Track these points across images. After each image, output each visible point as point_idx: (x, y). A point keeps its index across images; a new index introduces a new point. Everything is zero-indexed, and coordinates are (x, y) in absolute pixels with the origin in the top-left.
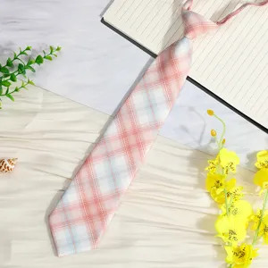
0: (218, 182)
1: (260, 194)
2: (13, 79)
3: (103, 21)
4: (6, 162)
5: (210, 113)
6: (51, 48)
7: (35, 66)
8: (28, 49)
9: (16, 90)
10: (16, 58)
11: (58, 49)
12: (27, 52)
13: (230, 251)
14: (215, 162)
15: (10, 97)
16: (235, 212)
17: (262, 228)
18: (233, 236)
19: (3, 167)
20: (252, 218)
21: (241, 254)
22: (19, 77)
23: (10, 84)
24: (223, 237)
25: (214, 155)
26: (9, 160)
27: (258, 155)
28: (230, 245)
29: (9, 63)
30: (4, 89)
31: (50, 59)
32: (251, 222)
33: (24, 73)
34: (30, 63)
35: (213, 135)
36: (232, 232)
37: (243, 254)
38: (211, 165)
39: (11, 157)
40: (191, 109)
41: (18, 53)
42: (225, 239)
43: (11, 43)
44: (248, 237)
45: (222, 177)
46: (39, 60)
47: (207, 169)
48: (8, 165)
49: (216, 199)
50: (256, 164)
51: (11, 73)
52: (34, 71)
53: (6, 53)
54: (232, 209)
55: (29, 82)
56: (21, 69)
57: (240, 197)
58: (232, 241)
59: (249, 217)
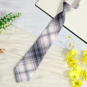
0: (71, 60)
1: (84, 64)
2: (6, 23)
3: (36, 5)
4: (2, 50)
5: (69, 37)
6: (19, 13)
7: (13, 19)
8: (11, 13)
9: (6, 27)
10: (7, 16)
11: (21, 14)
12: (11, 14)
13: (73, 82)
14: (70, 53)
15: (4, 28)
16: (76, 70)
17: (84, 75)
18: (75, 78)
19: (1, 51)
20: (81, 72)
21: (77, 84)
22: (7, 22)
23: (4, 24)
24: (72, 78)
25: (70, 51)
26: (3, 49)
27: (84, 51)
29: (5, 18)
30: (3, 26)
31: (18, 17)
32: (81, 73)
33: (9, 21)
34: (11, 18)
36: (75, 76)
37: (78, 84)
38: (69, 54)
39: (4, 48)
40: (63, 35)
41: (7, 14)
42: (72, 79)
43: (5, 11)
44: (80, 78)
45: (72, 58)
46: (14, 17)
47: (67, 55)
48: (3, 51)
49: (70, 65)
50: (83, 55)
51: (5, 21)
52: (12, 20)
53: (4, 14)
54: (75, 69)
55: (11, 24)
56: (8, 20)
57: (78, 65)
58: (74, 79)
59: (80, 72)
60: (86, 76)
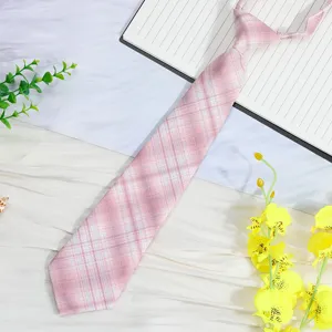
0: (262, 246)
1: (315, 264)
2: (12, 100)
6: (65, 64)
7: (41, 84)
8: (34, 63)
9: (14, 115)
10: (18, 73)
11: (73, 66)
14: (260, 221)
15: (5, 122)
16: (281, 286)
17: (314, 308)
18: (276, 316)
20: (302, 294)
22: (20, 98)
24: (263, 316)
28: (271, 327)
29: (9, 79)
31: (61, 77)
32: (300, 300)
33: (27, 92)
34: (35, 81)
35: (259, 185)
36: (275, 311)
41: (21, 67)
42: (266, 319)
44: (295, 318)
46: (47, 78)
47: (249, 228)
49: (258, 266)
52: (39, 91)
54: (278, 281)
55: (31, 107)
56: (24, 88)
57: (288, 267)
58: (275, 322)
59: (298, 293)
60: (318, 311)
